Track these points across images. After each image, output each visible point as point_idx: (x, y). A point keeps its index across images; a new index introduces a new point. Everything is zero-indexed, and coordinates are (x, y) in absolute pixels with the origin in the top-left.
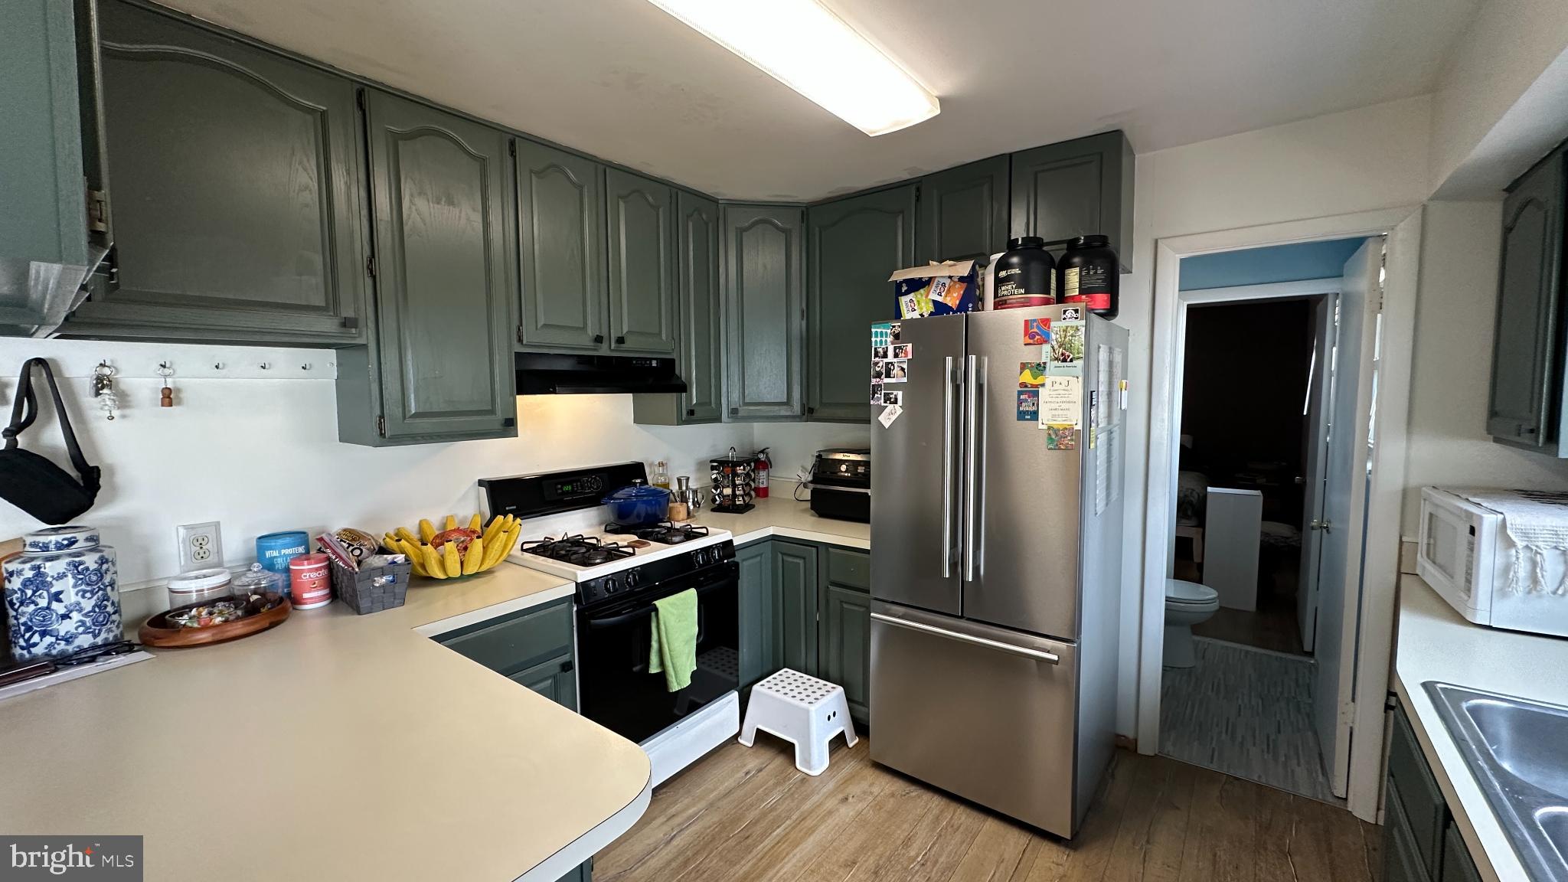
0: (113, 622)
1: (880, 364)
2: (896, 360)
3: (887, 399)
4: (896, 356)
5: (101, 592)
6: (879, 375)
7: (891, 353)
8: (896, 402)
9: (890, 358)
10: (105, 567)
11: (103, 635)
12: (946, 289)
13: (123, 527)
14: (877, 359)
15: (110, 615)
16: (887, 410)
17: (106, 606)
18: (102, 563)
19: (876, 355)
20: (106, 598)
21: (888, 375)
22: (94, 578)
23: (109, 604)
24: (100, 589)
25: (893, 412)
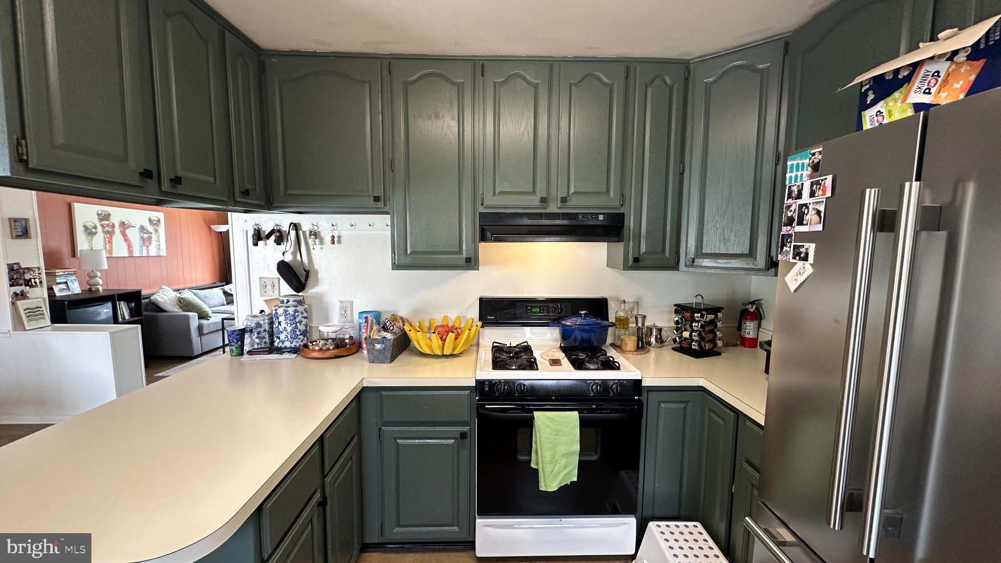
0: (299, 339)
1: (793, 208)
2: (811, 200)
3: (797, 254)
4: (812, 194)
5: (294, 325)
6: (790, 221)
7: (806, 192)
8: (806, 259)
9: (805, 199)
10: (297, 314)
11: (294, 344)
12: (940, 80)
13: (319, 298)
14: (790, 201)
15: (298, 335)
16: (795, 269)
17: (296, 331)
18: (295, 313)
19: (790, 197)
20: (296, 327)
21: (800, 223)
22: (292, 318)
23: (298, 330)
24: (294, 323)
25: (802, 272)
